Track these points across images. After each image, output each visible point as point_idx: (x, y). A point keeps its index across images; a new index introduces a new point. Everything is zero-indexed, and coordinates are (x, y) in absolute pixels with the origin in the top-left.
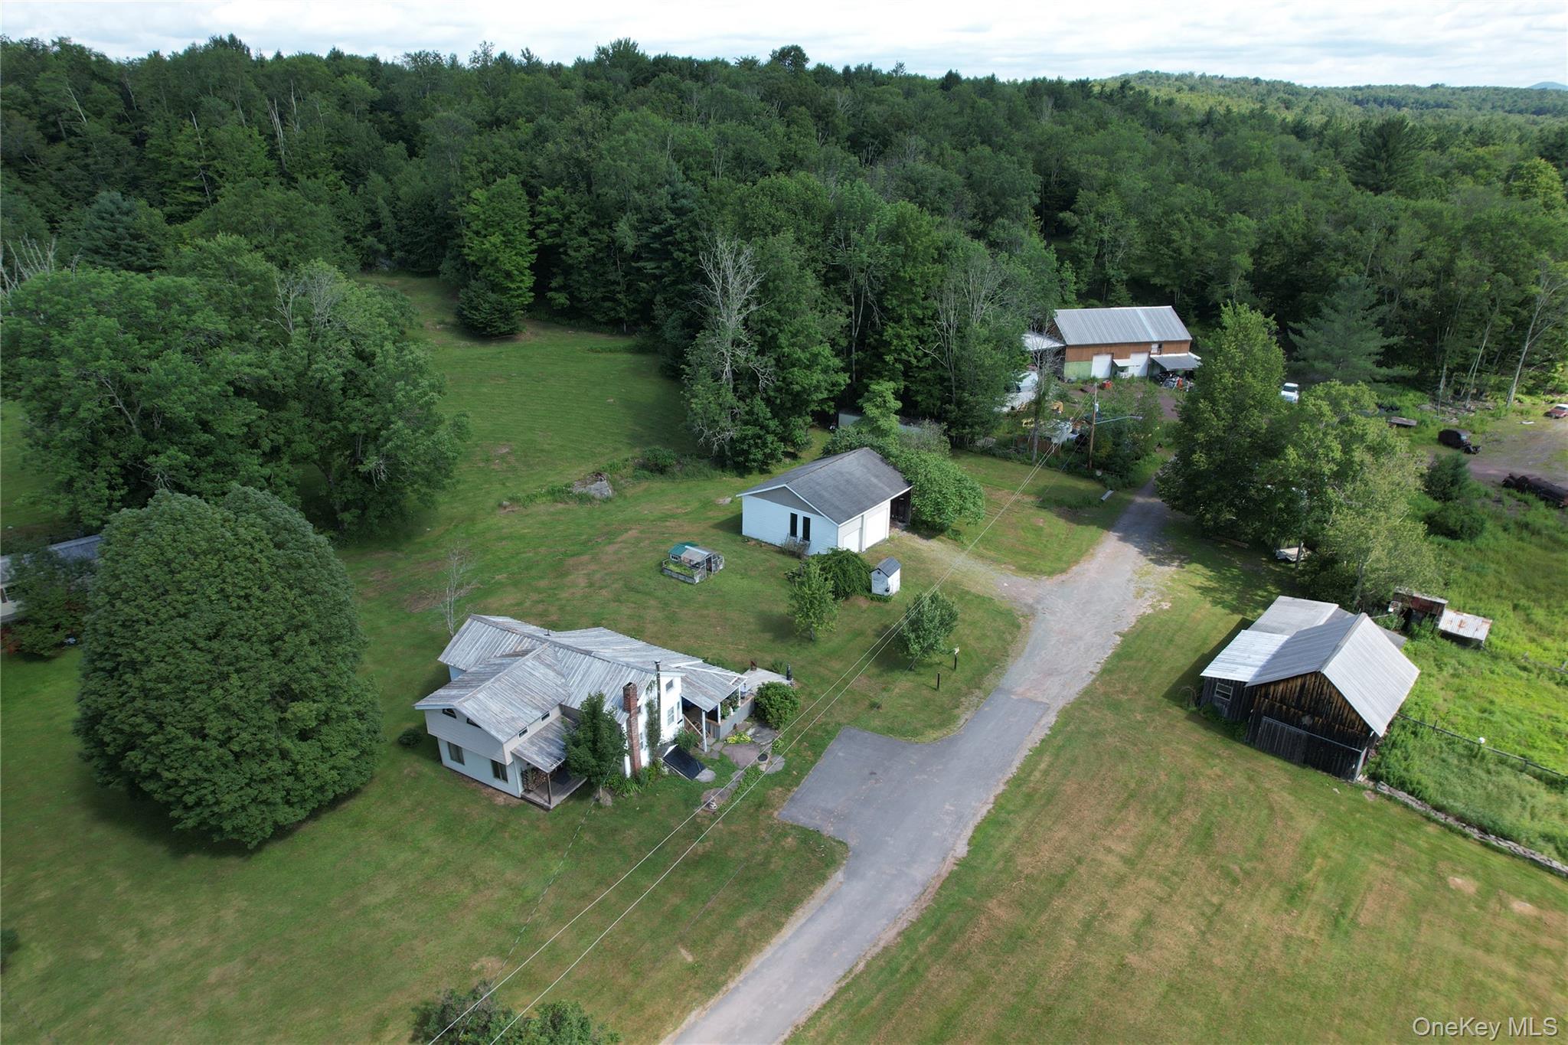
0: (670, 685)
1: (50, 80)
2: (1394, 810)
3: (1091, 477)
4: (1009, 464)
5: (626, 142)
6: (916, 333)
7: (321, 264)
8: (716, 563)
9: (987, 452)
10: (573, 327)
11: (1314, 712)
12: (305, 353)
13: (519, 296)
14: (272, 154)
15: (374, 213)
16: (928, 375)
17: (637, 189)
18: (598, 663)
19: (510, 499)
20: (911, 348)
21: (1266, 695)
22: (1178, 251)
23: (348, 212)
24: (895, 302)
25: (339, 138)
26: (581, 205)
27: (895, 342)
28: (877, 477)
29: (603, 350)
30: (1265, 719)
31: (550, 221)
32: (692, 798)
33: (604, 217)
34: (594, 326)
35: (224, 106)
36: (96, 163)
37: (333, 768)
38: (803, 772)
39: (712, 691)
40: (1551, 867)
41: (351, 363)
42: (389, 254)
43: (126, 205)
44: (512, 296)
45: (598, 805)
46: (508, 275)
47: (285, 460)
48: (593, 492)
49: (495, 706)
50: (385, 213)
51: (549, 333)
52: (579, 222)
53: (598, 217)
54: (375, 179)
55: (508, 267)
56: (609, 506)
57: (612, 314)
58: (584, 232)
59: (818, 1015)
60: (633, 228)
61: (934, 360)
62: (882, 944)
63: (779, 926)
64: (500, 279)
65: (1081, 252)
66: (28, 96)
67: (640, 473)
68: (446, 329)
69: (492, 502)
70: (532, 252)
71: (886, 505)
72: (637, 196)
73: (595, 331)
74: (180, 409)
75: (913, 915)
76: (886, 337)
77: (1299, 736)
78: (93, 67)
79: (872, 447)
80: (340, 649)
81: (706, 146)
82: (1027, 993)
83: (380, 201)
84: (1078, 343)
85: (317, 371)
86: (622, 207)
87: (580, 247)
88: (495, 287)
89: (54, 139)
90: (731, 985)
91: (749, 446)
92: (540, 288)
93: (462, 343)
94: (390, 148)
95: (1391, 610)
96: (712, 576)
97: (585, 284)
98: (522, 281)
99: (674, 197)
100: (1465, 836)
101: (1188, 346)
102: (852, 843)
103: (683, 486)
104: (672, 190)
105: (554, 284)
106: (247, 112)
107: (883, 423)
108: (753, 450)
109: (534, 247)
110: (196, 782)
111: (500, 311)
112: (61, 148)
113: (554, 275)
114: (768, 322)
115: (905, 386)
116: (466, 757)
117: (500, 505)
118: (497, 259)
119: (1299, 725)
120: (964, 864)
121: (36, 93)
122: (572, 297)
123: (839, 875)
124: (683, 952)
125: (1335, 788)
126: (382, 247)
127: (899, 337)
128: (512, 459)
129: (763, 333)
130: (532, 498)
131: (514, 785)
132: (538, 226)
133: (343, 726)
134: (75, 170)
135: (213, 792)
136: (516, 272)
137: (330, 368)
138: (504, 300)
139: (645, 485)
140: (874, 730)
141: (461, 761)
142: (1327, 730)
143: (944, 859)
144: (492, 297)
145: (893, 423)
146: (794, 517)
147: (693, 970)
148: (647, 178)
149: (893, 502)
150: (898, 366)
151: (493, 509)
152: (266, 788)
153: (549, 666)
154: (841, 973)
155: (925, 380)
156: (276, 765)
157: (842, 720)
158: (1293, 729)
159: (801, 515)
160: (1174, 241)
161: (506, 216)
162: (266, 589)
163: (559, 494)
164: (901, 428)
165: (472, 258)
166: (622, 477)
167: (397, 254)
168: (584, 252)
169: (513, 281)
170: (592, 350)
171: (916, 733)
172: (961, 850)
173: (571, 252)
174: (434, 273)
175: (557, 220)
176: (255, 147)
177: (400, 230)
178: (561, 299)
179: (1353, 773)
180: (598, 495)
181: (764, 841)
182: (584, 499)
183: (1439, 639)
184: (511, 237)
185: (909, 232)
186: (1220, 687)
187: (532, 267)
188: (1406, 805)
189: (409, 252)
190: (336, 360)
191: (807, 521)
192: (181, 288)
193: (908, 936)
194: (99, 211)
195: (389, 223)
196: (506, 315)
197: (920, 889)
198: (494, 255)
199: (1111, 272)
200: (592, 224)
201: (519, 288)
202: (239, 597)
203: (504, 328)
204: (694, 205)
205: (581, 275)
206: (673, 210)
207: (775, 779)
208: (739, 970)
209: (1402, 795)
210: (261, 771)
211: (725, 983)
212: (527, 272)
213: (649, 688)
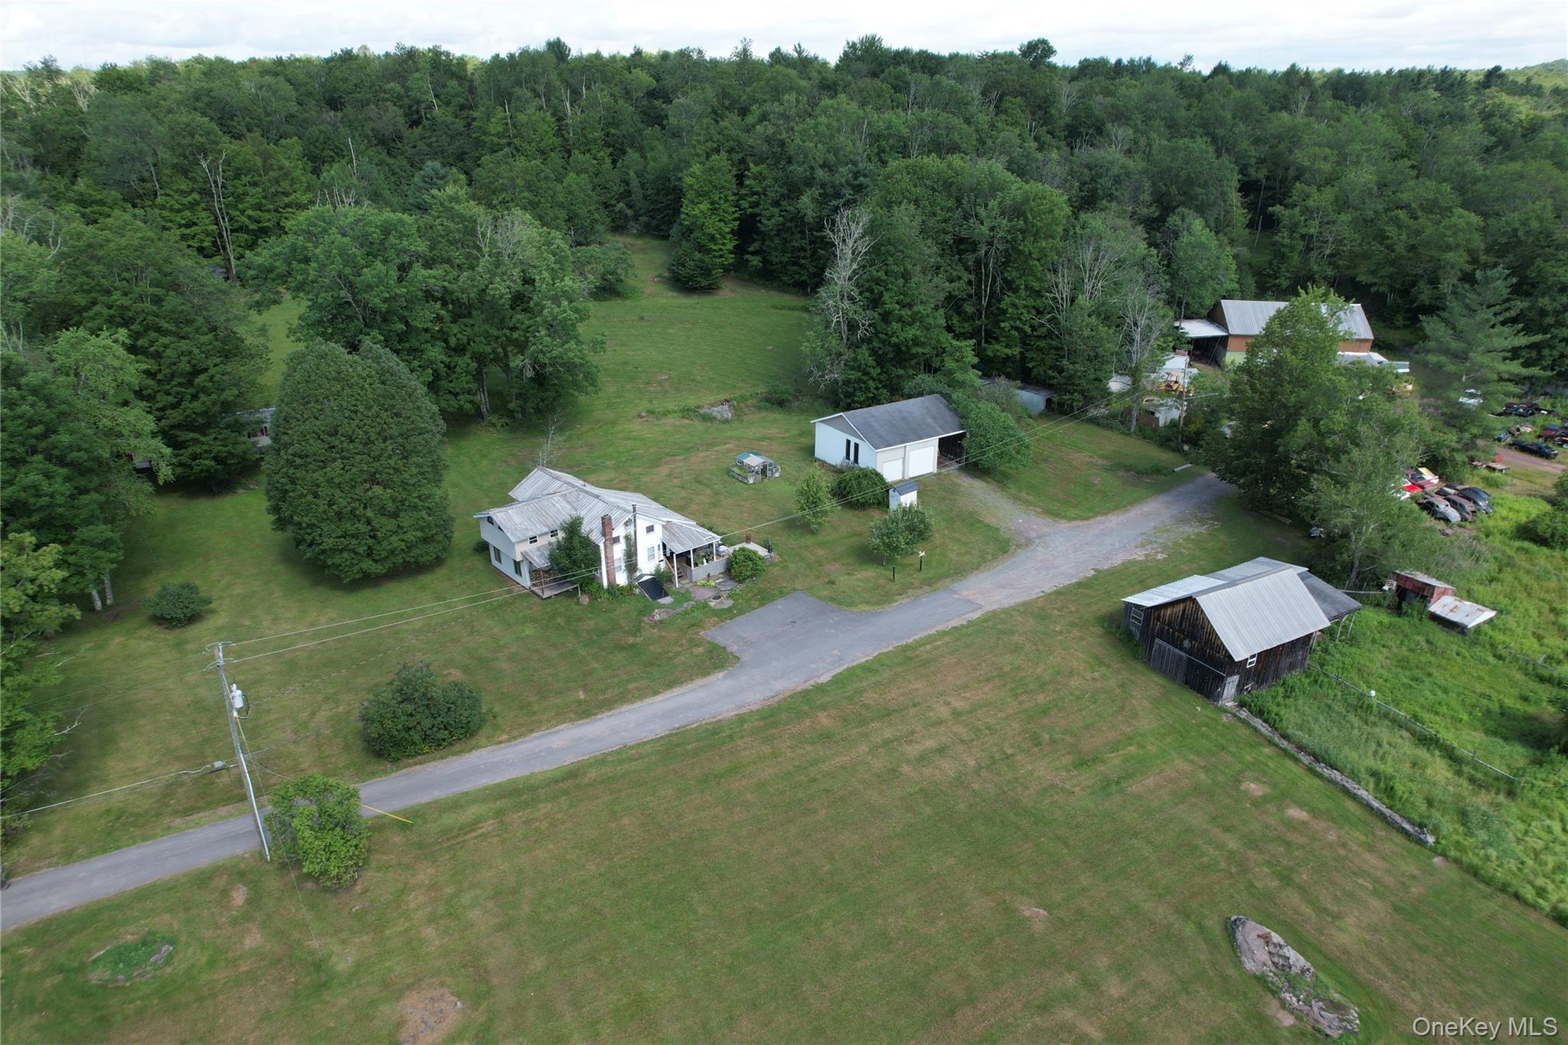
0: (650, 529)
1: (418, 79)
2: (1243, 732)
3: (1178, 450)
4: (1107, 433)
5: (816, 126)
6: (1033, 304)
7: (518, 212)
8: (771, 470)
9: (1094, 421)
10: (766, 287)
11: (1192, 637)
12: (488, 276)
13: (721, 256)
14: (559, 132)
15: (627, 183)
16: (1042, 344)
17: (822, 166)
18: (601, 504)
19: (648, 412)
20: (1026, 316)
21: (1158, 618)
22: (1391, 248)
23: (607, 182)
24: (1014, 274)
25: (612, 120)
26: (776, 180)
27: (1010, 310)
28: (934, 418)
29: (783, 308)
30: (1157, 640)
31: (753, 194)
32: (646, 611)
33: (793, 190)
34: (784, 288)
35: (528, 94)
36: (437, 141)
37: (403, 541)
38: (741, 612)
39: (686, 540)
40: (1355, 794)
41: (518, 286)
42: (636, 217)
43: (442, 172)
44: (714, 256)
45: (578, 603)
46: (713, 238)
47: (468, 356)
48: (715, 414)
49: (517, 519)
50: (635, 183)
51: (744, 291)
52: (772, 195)
53: (790, 191)
54: (632, 155)
55: (711, 231)
56: (726, 426)
57: (797, 277)
58: (776, 204)
59: (645, 743)
60: (814, 200)
61: (1049, 330)
62: (720, 717)
63: (656, 693)
64: (704, 241)
65: (1283, 245)
66: (402, 91)
67: (763, 404)
68: (662, 282)
69: (634, 413)
70: (735, 220)
71: (934, 442)
72: (820, 173)
73: (784, 291)
74: (377, 300)
75: (754, 708)
76: (1003, 305)
77: (1181, 657)
78: (454, 69)
79: (941, 393)
80: (415, 460)
81: (900, 132)
82: (806, 768)
83: (631, 173)
84: (1242, 333)
85: (492, 289)
86: (809, 182)
87: (772, 216)
88: (702, 248)
89: (415, 123)
90: (599, 716)
91: (855, 390)
92: (739, 250)
93: (671, 294)
94: (648, 131)
95: (1386, 588)
96: (766, 481)
97: (776, 249)
98: (723, 244)
99: (856, 175)
100: (1296, 760)
101: (1369, 345)
102: (744, 658)
103: (795, 419)
104: (854, 169)
105: (751, 249)
106: (548, 100)
107: (959, 376)
108: (858, 393)
109: (737, 215)
110: (312, 526)
111: (702, 268)
112: (418, 130)
113: (754, 241)
114: (878, 282)
115: (1021, 353)
116: (503, 558)
117: (640, 416)
118: (704, 223)
119: (1181, 649)
120: (820, 689)
121: (407, 89)
122: (765, 261)
123: (720, 675)
124: (581, 693)
125: (1198, 706)
126: (629, 212)
127: (1014, 305)
128: (667, 385)
129: (871, 291)
130: (666, 414)
131: (525, 580)
132: (743, 197)
133: (415, 515)
134: (425, 147)
135: (320, 535)
136: (718, 236)
137: (501, 289)
138: (707, 259)
139: (764, 414)
140: (821, 598)
141: (499, 561)
142: (1201, 653)
143: (806, 681)
144: (697, 255)
145: (973, 377)
146: (848, 442)
147: (579, 702)
148: (831, 157)
149: (941, 440)
150: (1014, 333)
151: (634, 417)
152: (354, 541)
153: (569, 503)
154: (677, 726)
155: (1040, 349)
156: (363, 528)
157: (799, 587)
158: (1177, 651)
159: (854, 440)
160: (1388, 238)
161: (715, 187)
162: (369, 408)
163: (688, 412)
164: (979, 382)
165: (686, 223)
166: (747, 406)
167: (643, 219)
168: (773, 221)
169: (716, 244)
170: (774, 307)
171: (852, 604)
172: (825, 678)
173: (764, 221)
174: (666, 237)
175: (757, 193)
176: (545, 127)
177: (645, 197)
178: (755, 261)
179: (1220, 696)
180: (719, 417)
181: (682, 646)
182: (708, 419)
183: (1425, 620)
184: (717, 206)
185: (1031, 210)
186: (1134, 612)
187: (732, 232)
188: (1255, 729)
189: (653, 217)
190: (508, 282)
191: (857, 446)
192: (401, 221)
193: (741, 719)
194: (424, 176)
195: (637, 194)
196: (707, 272)
197: (773, 694)
198: (702, 220)
199: (1315, 268)
200: (783, 196)
201: (721, 250)
202: (351, 411)
203: (704, 283)
204: (870, 183)
205: (772, 241)
206: (853, 187)
207: (716, 613)
208: (610, 710)
209: (1257, 722)
210: (352, 530)
211: (596, 714)
212: (729, 236)
213: (626, 524)
